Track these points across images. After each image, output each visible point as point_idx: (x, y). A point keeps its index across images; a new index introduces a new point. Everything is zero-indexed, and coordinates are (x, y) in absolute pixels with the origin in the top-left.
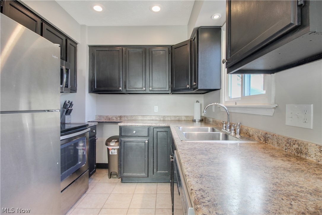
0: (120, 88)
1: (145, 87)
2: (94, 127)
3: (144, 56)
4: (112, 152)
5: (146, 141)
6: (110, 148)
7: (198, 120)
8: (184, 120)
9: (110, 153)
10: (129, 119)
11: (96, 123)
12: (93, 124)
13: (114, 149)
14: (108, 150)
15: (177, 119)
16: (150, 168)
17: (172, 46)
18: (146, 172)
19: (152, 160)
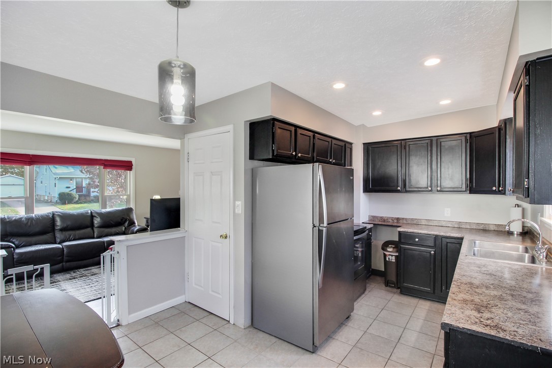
0: (399, 188)
1: (431, 187)
2: (370, 230)
3: (429, 149)
4: (389, 258)
5: (431, 251)
6: (387, 253)
7: (517, 232)
8: (493, 229)
9: (387, 259)
10: (410, 222)
11: (372, 225)
12: (369, 226)
13: (392, 256)
14: (385, 256)
15: (481, 227)
16: (436, 284)
17: (471, 133)
18: (432, 288)
19: (440, 275)
